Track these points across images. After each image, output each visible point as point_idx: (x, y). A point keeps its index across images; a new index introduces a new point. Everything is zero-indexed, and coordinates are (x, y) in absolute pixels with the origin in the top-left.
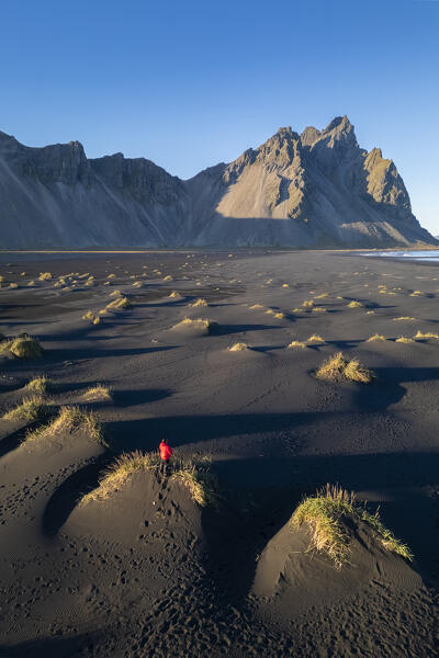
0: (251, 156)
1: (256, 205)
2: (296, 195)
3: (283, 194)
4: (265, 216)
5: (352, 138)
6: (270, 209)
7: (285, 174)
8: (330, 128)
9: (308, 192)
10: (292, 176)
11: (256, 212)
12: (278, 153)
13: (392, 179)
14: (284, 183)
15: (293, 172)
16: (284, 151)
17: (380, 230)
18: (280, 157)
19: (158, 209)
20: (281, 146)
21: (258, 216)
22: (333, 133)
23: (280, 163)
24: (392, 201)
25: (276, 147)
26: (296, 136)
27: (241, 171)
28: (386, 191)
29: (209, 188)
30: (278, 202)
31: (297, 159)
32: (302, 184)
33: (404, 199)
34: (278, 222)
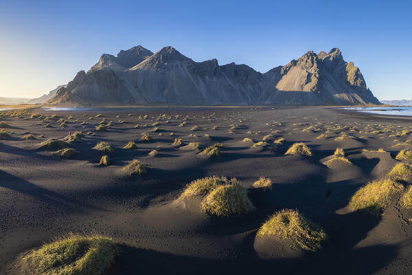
0: (294, 63)
1: (296, 84)
2: (314, 80)
3: (309, 80)
4: (300, 90)
5: (341, 57)
6: (302, 87)
7: (310, 71)
8: (331, 52)
9: (320, 79)
10: (313, 72)
11: (295, 88)
12: (307, 61)
13: (358, 75)
14: (309, 75)
15: (313, 70)
16: (309, 61)
17: (353, 97)
18: (308, 64)
19: (249, 87)
20: (308, 59)
21: (296, 90)
22: (332, 54)
23: (308, 66)
24: (359, 84)
25: (306, 59)
26: (315, 55)
27: (289, 69)
28: (356, 80)
29: (274, 77)
30: (306, 84)
31: (315, 65)
32: (317, 76)
33: (363, 83)
34: (306, 93)
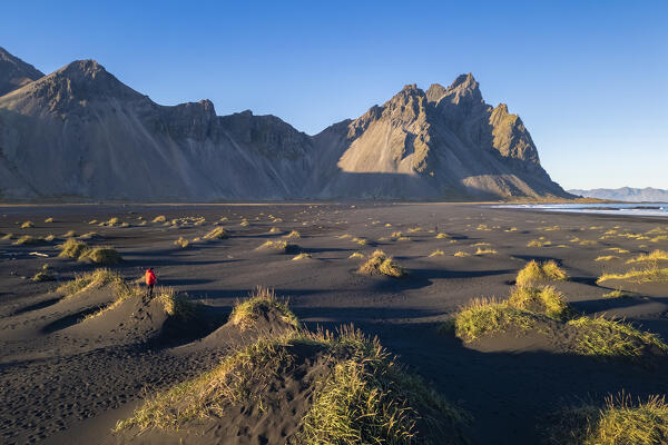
0: (377, 112)
1: (381, 159)
2: (421, 149)
3: (409, 148)
4: (391, 170)
5: (477, 93)
6: (395, 163)
7: (410, 129)
8: (455, 85)
9: (434, 147)
10: (418, 131)
11: (381, 166)
12: (403, 109)
13: (519, 133)
14: (410, 138)
15: (418, 126)
16: (409, 107)
17: (508, 183)
18: (406, 113)
19: (285, 163)
20: (407, 102)
21: (383, 171)
22: (458, 90)
23: (405, 119)
24: (520, 154)
25: (401, 103)
26: (421, 93)
27: (366, 127)
28: (513, 145)
29: (335, 144)
30: (404, 156)
31: (422, 115)
32: (428, 139)
33: (532, 152)
34: (404, 176)
